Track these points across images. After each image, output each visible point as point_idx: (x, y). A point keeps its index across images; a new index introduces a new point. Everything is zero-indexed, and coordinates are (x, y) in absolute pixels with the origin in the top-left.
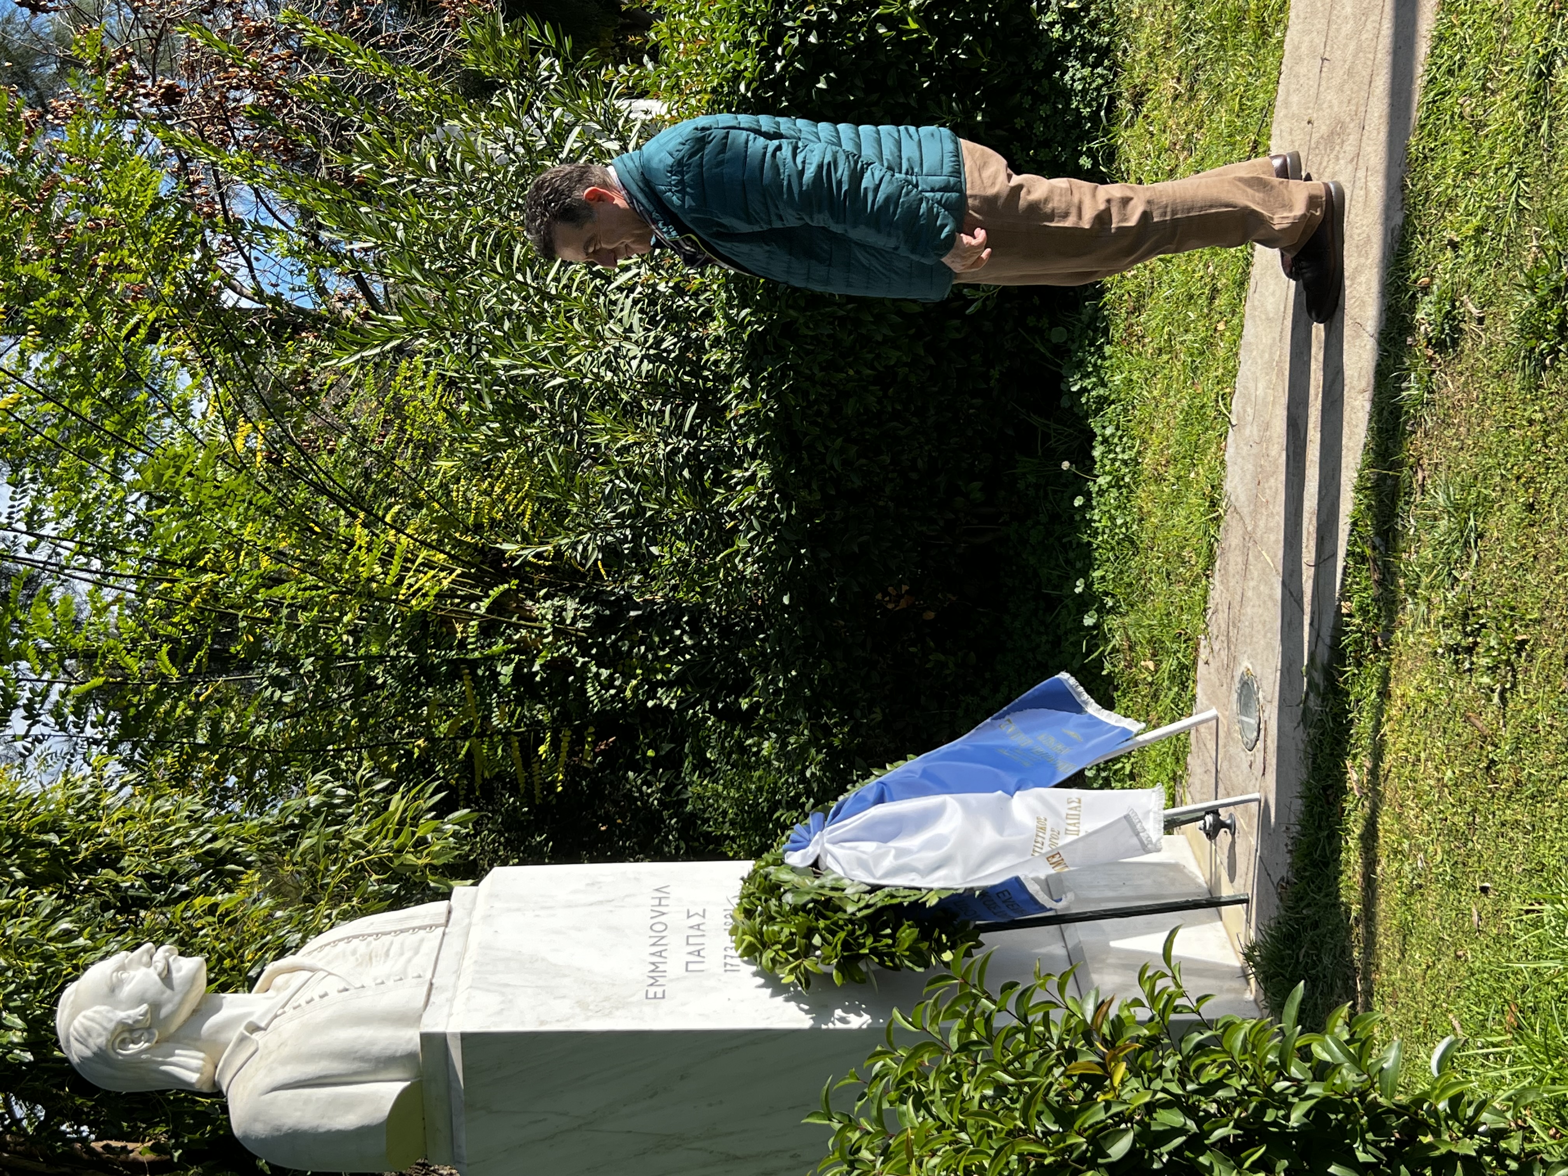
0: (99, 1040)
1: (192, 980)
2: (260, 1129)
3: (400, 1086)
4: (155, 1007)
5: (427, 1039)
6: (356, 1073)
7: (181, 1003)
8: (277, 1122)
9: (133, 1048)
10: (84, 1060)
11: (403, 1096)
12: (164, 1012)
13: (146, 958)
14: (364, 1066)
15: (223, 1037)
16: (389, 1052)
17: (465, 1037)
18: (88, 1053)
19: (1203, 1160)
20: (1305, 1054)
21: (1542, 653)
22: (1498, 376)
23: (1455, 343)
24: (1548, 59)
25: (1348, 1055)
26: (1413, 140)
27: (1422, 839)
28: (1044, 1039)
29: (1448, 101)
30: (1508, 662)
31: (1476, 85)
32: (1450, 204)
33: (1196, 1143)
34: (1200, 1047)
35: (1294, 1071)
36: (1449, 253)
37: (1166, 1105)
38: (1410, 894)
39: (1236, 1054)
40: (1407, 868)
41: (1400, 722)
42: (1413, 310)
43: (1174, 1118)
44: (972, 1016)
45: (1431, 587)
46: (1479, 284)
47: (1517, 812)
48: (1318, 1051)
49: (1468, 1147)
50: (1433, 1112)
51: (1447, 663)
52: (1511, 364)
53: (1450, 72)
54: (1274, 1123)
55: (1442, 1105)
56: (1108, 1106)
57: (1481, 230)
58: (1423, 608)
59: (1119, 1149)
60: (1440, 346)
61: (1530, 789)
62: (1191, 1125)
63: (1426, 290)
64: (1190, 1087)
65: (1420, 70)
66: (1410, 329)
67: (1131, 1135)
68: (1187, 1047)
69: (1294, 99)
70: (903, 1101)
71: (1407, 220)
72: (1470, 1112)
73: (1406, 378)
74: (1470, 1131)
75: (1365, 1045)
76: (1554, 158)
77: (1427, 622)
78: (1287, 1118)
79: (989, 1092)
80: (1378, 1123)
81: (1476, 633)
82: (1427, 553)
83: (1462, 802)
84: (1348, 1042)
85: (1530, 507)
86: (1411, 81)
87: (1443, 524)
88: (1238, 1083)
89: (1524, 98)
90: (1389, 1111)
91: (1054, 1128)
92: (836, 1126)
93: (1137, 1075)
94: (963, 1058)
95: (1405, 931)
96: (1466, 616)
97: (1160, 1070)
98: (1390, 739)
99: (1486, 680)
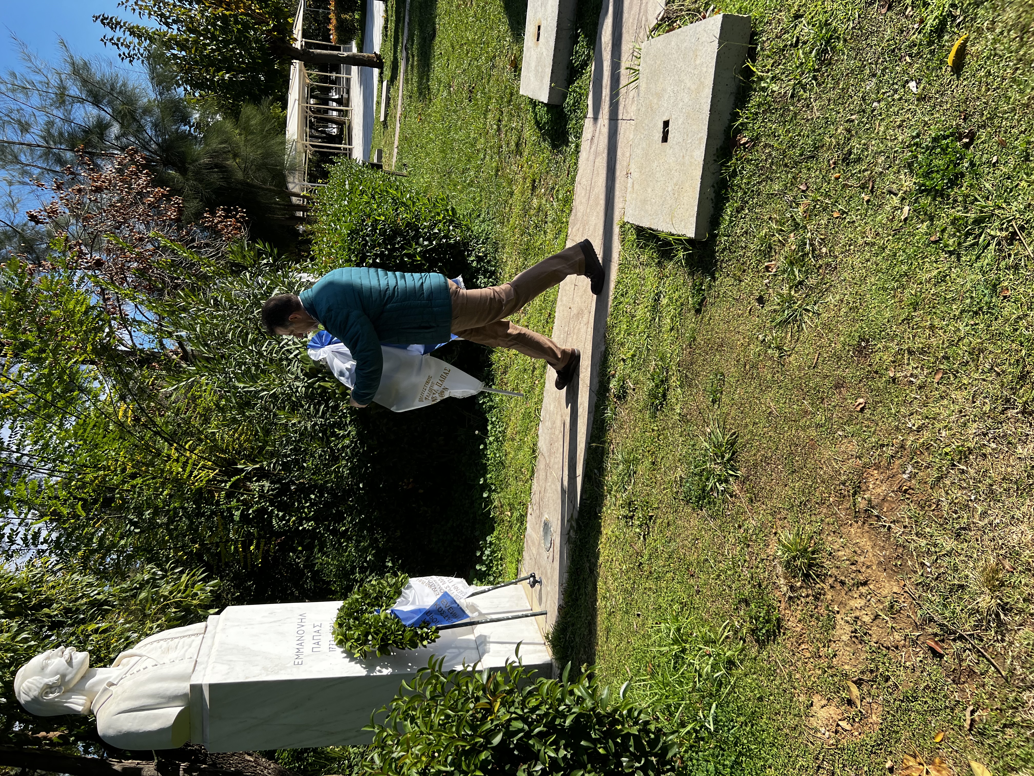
0: (35, 693)
1: (83, 662)
2: (111, 732)
3: (180, 709)
4: (63, 676)
5: (193, 687)
6: (158, 704)
7: (76, 674)
8: (120, 729)
9: (51, 696)
10: (27, 702)
11: (180, 714)
12: (67, 678)
13: (60, 653)
14: (163, 700)
15: (96, 689)
16: (176, 693)
17: (212, 686)
18: (29, 699)
19: (531, 742)
20: (572, 693)
21: (659, 521)
22: (640, 411)
23: (624, 397)
24: (658, 294)
25: (588, 693)
26: (608, 319)
27: (614, 593)
28: (466, 693)
29: (621, 306)
30: (646, 524)
31: (632, 301)
32: (622, 344)
33: (528, 735)
34: (530, 693)
35: (567, 701)
36: (622, 363)
37: (515, 719)
38: (610, 615)
39: (544, 695)
40: (608, 604)
41: (605, 544)
42: (609, 383)
43: (518, 725)
44: (436, 684)
45: (617, 491)
46: (633, 375)
47: (650, 584)
48: (576, 691)
49: (634, 730)
50: (621, 715)
51: (623, 522)
52: (646, 407)
53: (622, 295)
54: (560, 725)
55: (625, 712)
56: (492, 720)
57: (634, 356)
58: (614, 499)
59: (497, 740)
60: (619, 398)
61: (655, 575)
62: (526, 727)
63: (613, 376)
64: (526, 711)
65: (611, 293)
66: (608, 390)
67: (501, 734)
68: (525, 693)
69: (564, 299)
70: (406, 720)
71: (606, 349)
72: (636, 714)
73: (606, 409)
74: (636, 723)
75: (595, 690)
76: (660, 331)
77: (615, 505)
78: (564, 722)
79: (443, 718)
80: (600, 719)
81: (634, 511)
82: (615, 478)
83: (629, 579)
84: (588, 688)
85: (653, 463)
86: (608, 297)
87: (621, 467)
88: (544, 708)
89: (649, 308)
90: (604, 716)
91: (470, 733)
92: (377, 731)
93: (504, 706)
94: (432, 703)
95: (608, 630)
96: (630, 504)
97: (513, 702)
98: (602, 551)
99: (638, 530)
